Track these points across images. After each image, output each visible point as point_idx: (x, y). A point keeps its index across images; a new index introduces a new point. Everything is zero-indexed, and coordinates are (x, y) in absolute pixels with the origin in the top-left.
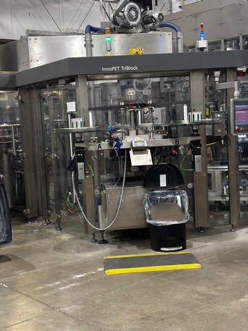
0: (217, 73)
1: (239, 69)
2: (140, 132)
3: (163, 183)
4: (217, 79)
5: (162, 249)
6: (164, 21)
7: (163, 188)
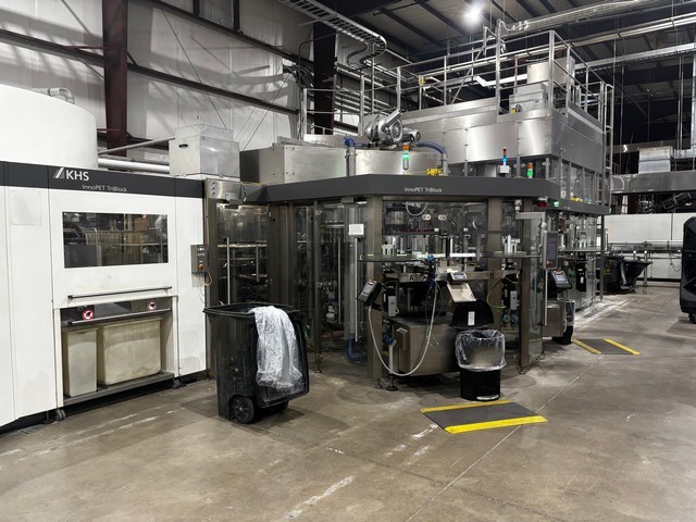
0: (518, 202)
1: (541, 199)
2: (452, 262)
3: (471, 322)
4: (517, 208)
5: (479, 398)
6: (421, 141)
7: (472, 327)
